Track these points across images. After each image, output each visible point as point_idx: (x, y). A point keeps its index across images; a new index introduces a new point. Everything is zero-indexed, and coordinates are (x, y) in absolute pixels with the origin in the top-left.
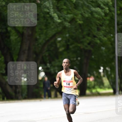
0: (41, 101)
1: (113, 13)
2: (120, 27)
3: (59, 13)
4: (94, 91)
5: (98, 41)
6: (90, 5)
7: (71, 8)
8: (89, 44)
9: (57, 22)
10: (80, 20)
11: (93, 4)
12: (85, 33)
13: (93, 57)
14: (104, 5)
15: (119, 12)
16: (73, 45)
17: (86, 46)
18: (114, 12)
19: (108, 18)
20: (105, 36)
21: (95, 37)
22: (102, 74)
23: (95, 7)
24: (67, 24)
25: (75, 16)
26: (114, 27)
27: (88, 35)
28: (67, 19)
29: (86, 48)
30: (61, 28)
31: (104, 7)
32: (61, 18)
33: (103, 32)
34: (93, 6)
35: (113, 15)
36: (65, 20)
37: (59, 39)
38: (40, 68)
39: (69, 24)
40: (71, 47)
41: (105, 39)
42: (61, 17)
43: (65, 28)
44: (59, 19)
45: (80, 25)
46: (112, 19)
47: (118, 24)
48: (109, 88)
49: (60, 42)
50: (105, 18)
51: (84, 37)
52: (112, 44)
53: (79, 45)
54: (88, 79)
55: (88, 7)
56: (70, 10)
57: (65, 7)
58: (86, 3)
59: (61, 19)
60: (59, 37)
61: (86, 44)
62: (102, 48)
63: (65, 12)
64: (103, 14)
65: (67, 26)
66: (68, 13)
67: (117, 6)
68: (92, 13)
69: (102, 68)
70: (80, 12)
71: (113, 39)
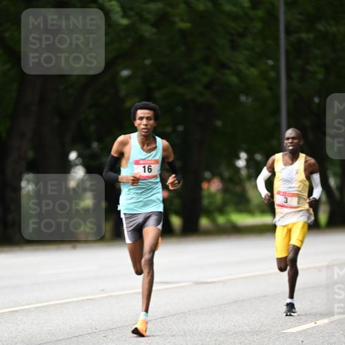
0: (74, 247)
2: (293, 38)
4: (221, 220)
5: (234, 80)
8: (208, 86)
9: (119, 25)
10: (182, 20)
12: (197, 56)
13: (219, 123)
16: (164, 91)
19: (260, 13)
20: (252, 65)
21: (223, 66)
22: (244, 173)
24: (147, 31)
26: (277, 39)
27: (206, 60)
28: (147, 16)
30: (130, 40)
32: (131, 13)
33: (246, 52)
36: (143, 19)
37: (125, 73)
38: (73, 156)
39: (154, 30)
40: (157, 95)
41: (254, 72)
42: (132, 9)
43: (140, 40)
44: (125, 16)
45: (183, 33)
46: (272, 16)
47: (288, 32)
49: (128, 78)
50: (252, 13)
52: (270, 88)
54: (205, 186)
59: (129, 17)
60: (124, 68)
62: (243, 98)
64: (247, 4)
65: (147, 34)
69: (243, 155)
71: (273, 74)
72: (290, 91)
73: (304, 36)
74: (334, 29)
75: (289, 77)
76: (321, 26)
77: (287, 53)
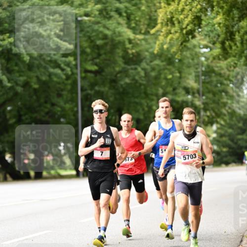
1: (76, 76)
2: (85, 93)
3: (8, 75)
4: (53, 172)
5: (59, 109)
6: (48, 66)
7: (24, 70)
8: (47, 113)
9: (7, 86)
10: (35, 84)
11: (52, 65)
12: (42, 100)
14: (65, 65)
15: (83, 75)
16: (27, 116)
17: (44, 116)
18: (77, 74)
20: (67, 103)
21: (53, 105)
23: (54, 68)
24: (19, 89)
25: (29, 80)
26: (77, 94)
27: (46, 102)
28: (19, 82)
29: (44, 119)
30: (12, 94)
31: (65, 67)
32: (12, 81)
34: (51, 66)
35: (75, 78)
36: (17, 84)
37: (9, 108)
39: (22, 89)
40: (24, 118)
42: (12, 80)
43: (16, 94)
44: (9, 82)
45: (35, 90)
46: (75, 83)
47: (82, 90)
48: (71, 169)
49: (10, 111)
50: (66, 82)
51: (40, 106)
52: (74, 115)
53: (35, 115)
55: (45, 68)
56: (23, 72)
57: (16, 68)
58: (42, 63)
59: (11, 83)
60: (9, 106)
61: (43, 113)
63: (17, 74)
64: (64, 77)
65: (19, 91)
66: (20, 76)
67: (81, 67)
68: (50, 75)
70: (35, 74)
71: (75, 109)
72: (83, 116)
73: (89, 92)
74: (102, 89)
75: (82, 109)
76: (97, 88)
77: (82, 100)
